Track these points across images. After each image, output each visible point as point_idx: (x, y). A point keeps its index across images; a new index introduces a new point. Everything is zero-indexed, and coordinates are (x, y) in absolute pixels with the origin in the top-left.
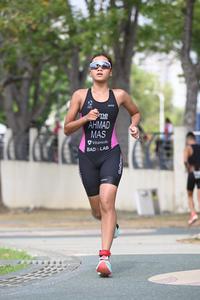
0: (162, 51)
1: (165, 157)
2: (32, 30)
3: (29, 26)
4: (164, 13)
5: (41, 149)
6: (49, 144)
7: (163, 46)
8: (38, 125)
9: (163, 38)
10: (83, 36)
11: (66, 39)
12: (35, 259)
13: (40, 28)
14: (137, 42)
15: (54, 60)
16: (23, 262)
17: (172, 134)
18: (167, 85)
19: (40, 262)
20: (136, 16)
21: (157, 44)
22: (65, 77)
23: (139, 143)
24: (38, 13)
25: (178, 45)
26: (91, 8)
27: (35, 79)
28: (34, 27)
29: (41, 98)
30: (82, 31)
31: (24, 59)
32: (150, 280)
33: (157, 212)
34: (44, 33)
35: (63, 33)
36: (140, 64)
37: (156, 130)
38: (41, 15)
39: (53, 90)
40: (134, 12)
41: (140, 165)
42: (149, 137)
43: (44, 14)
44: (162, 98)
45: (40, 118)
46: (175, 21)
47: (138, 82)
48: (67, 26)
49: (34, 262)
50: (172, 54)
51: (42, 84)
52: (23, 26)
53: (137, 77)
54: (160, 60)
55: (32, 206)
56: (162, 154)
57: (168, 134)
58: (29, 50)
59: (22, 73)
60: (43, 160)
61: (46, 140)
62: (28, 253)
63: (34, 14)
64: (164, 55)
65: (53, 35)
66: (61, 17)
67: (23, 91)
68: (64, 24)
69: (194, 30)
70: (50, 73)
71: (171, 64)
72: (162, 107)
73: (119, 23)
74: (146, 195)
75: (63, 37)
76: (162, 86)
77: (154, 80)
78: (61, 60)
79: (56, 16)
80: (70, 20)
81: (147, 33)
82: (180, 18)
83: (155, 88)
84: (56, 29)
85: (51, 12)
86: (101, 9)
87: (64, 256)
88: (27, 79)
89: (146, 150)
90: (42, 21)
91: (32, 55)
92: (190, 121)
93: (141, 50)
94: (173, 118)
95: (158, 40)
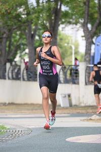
0: (73, 24)
1: (75, 78)
2: (8, 12)
3: (6, 11)
4: (75, 4)
5: (12, 73)
6: (16, 71)
7: (74, 21)
8: (11, 61)
9: (74, 17)
10: (33, 16)
11: (25, 18)
12: (8, 129)
13: (12, 12)
14: (61, 19)
15: (19, 28)
16: (2, 131)
17: (78, 66)
18: (76, 41)
19: (11, 131)
20: (61, 6)
21: (71, 20)
22: (24, 37)
23: (61, 70)
24: (11, 4)
25: (82, 21)
26: (38, 2)
27: (9, 38)
28: (9, 11)
29: (12, 47)
30: (33, 13)
31: (4, 27)
32: (67, 140)
33: (71, 105)
34: (14, 15)
35: (24, 14)
36: (62, 30)
37: (70, 64)
38: (13, 5)
39: (18, 44)
40: (59, 4)
41: (62, 82)
42: (67, 67)
43: (14, 5)
44: (73, 47)
45: (12, 58)
46: (80, 8)
47: (61, 39)
48: (26, 11)
49: (8, 131)
50: (79, 25)
51: (13, 40)
52: (3, 11)
53: (61, 37)
54: (72, 28)
55: (7, 102)
56: (73, 76)
57: (76, 66)
58: (6, 23)
59: (3, 34)
60: (13, 79)
61: (15, 69)
62: (5, 126)
63: (9, 5)
64: (74, 25)
65: (18, 15)
66: (22, 6)
67: (3, 43)
68: (24, 10)
69: (90, 13)
70: (17, 34)
71: (78, 30)
72: (73, 52)
73: (52, 9)
74: (65, 97)
75: (23, 16)
76: (74, 41)
77: (69, 38)
78: (22, 28)
79: (20, 6)
80: (27, 8)
81: (66, 14)
82: (83, 7)
83: (70, 42)
84: (20, 12)
85: (17, 4)
86: (43, 2)
87: (24, 128)
88: (5, 38)
89: (65, 74)
90: (13, 8)
91: (8, 26)
92: (87, 59)
93: (63, 23)
94: (78, 58)
95: (71, 18)
